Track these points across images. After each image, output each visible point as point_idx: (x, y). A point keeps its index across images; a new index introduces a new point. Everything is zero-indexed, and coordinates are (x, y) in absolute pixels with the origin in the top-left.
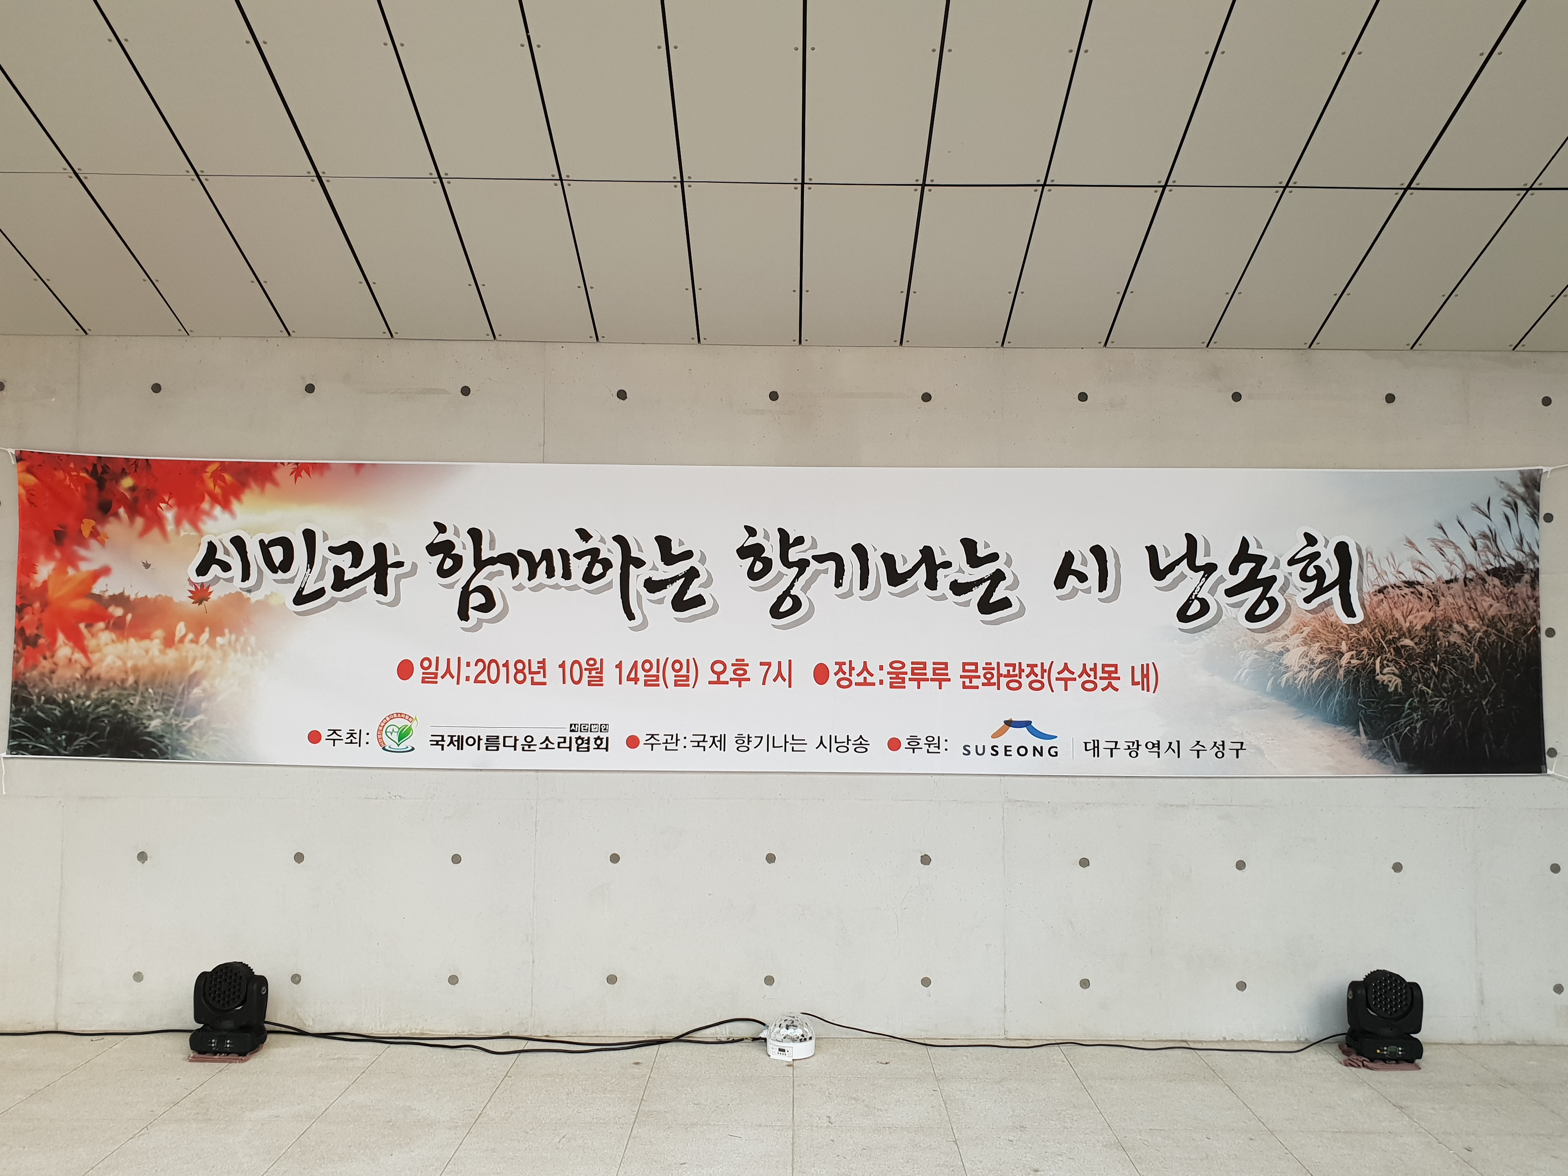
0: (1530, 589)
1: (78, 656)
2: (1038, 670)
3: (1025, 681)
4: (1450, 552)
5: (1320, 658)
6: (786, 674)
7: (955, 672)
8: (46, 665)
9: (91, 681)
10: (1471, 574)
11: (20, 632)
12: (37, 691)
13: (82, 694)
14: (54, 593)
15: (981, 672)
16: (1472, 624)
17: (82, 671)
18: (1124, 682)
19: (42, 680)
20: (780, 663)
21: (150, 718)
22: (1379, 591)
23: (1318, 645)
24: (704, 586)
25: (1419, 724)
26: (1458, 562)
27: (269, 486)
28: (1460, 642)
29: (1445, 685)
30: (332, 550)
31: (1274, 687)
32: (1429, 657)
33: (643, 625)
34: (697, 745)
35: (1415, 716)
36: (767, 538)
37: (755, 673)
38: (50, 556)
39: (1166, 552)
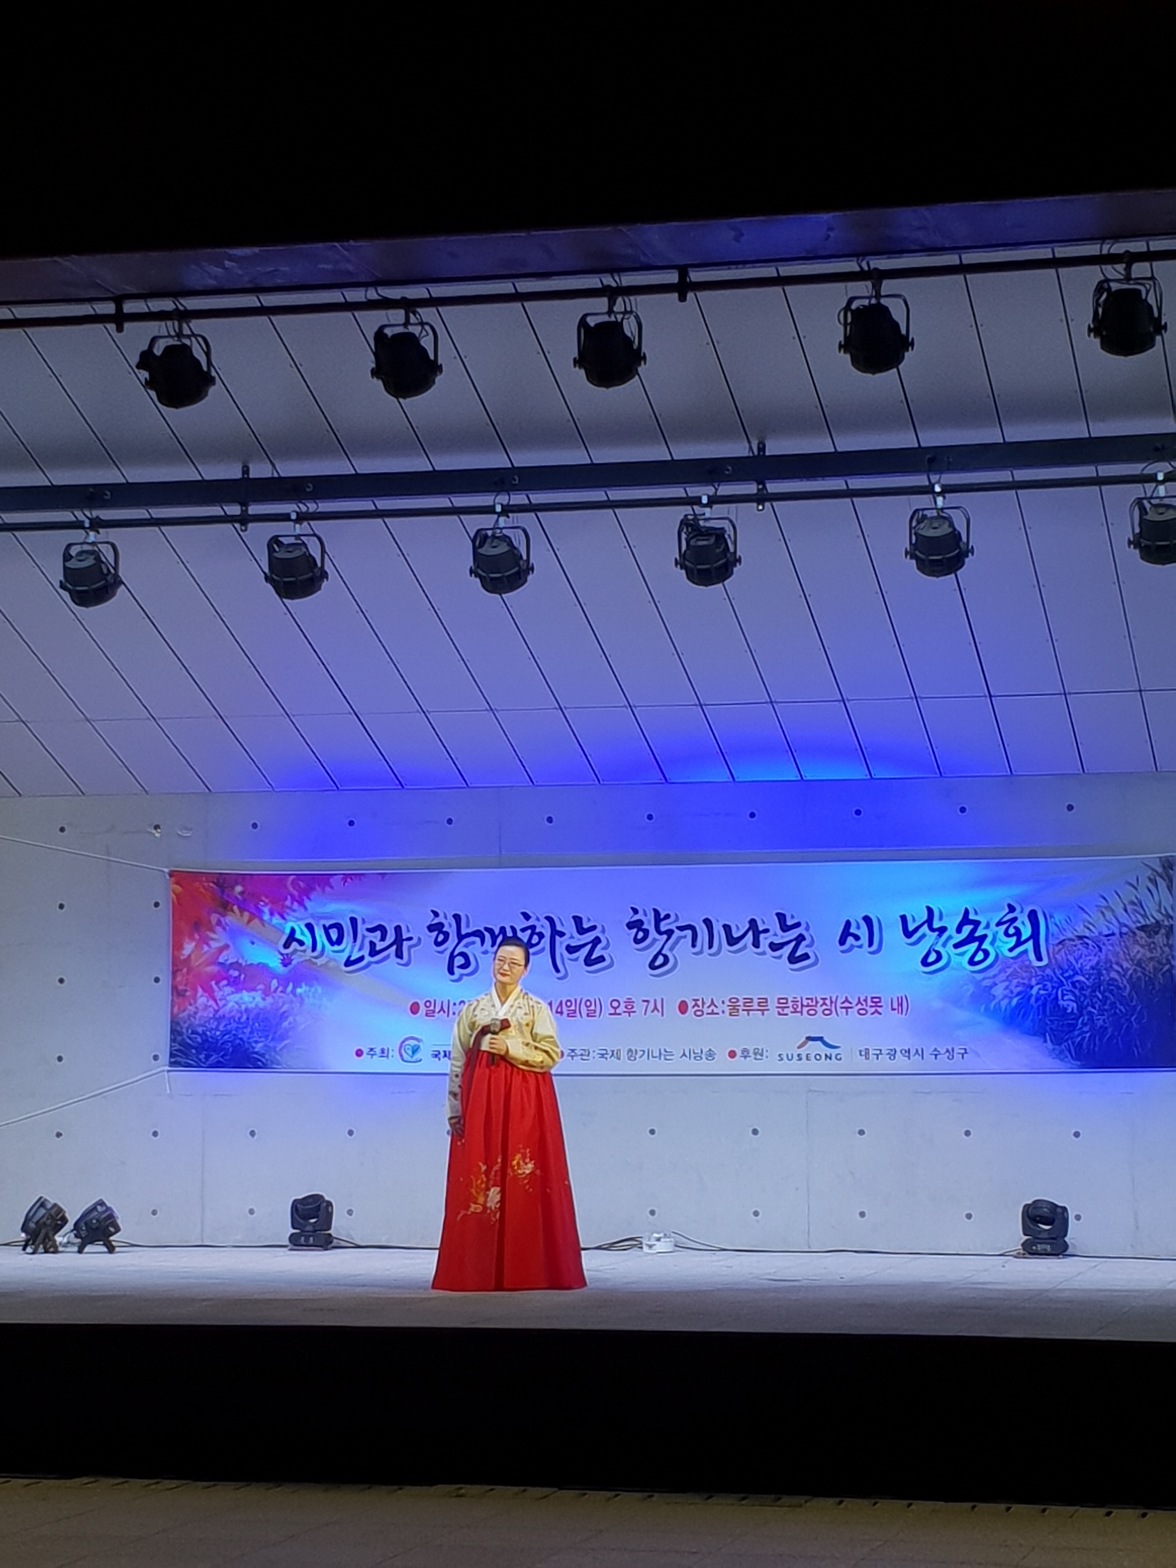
0: (1165, 939)
1: (211, 1003)
2: (828, 1002)
3: (820, 1009)
4: (1109, 915)
5: (1019, 989)
6: (659, 1008)
7: (772, 1004)
8: (192, 1009)
9: (219, 1020)
10: (1125, 930)
11: (174, 988)
12: (186, 1025)
13: (214, 1027)
14: (195, 963)
15: (790, 1004)
16: (1125, 965)
17: (213, 1012)
18: (885, 1009)
19: (189, 1019)
20: (655, 1001)
21: (256, 1042)
22: (1060, 943)
23: (1016, 981)
24: (604, 948)
25: (1088, 1035)
26: (1114, 921)
27: (328, 889)
28: (1117, 977)
29: (1106, 1007)
30: (368, 930)
31: (987, 1009)
32: (1096, 987)
33: (565, 976)
34: (602, 1056)
35: (1085, 1029)
36: (645, 915)
37: (639, 1007)
38: (192, 938)
39: (914, 920)
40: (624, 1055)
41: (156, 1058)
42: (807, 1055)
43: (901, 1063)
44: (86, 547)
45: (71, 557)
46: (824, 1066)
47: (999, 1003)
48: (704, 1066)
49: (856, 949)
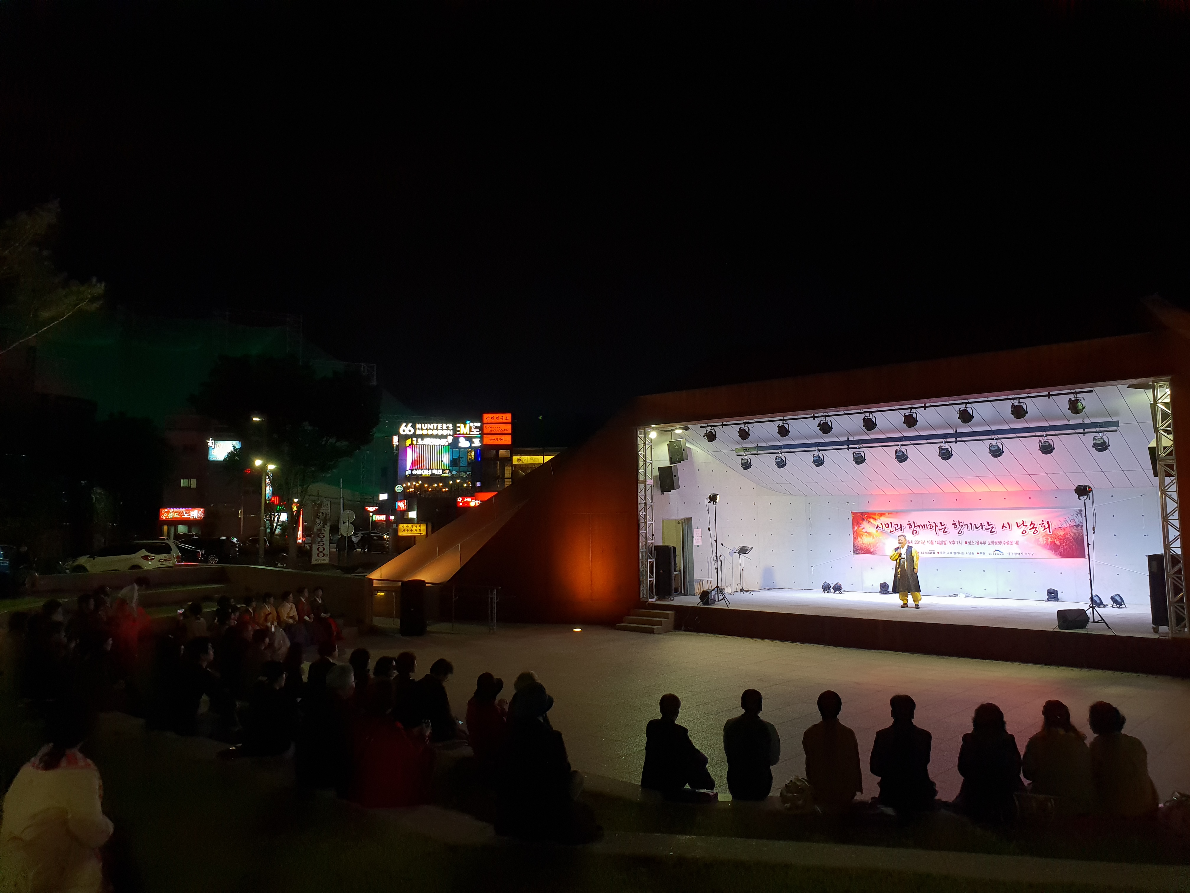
0: (1080, 528)
1: (861, 540)
2: (1000, 542)
3: (998, 543)
4: (1066, 522)
5: (1046, 540)
6: (960, 542)
7: (987, 542)
8: (857, 541)
9: (863, 544)
10: (1071, 526)
11: (853, 537)
12: (856, 545)
14: (857, 531)
15: (991, 542)
16: (1071, 534)
17: (862, 542)
18: (1014, 544)
19: (857, 543)
21: (872, 549)
22: (1055, 529)
23: (1044, 538)
24: (948, 529)
25: (1063, 550)
26: (1068, 524)
27: (885, 516)
28: (1069, 537)
29: (1067, 544)
30: (895, 525)
31: (1038, 544)
32: (1064, 539)
33: (939, 535)
34: (948, 553)
35: (1062, 549)
36: (956, 521)
37: (956, 542)
38: (856, 526)
39: (1019, 523)
40: (953, 553)
41: (850, 551)
42: (996, 554)
43: (1018, 556)
46: (999, 556)
47: (1041, 543)
48: (971, 556)
49: (1006, 530)
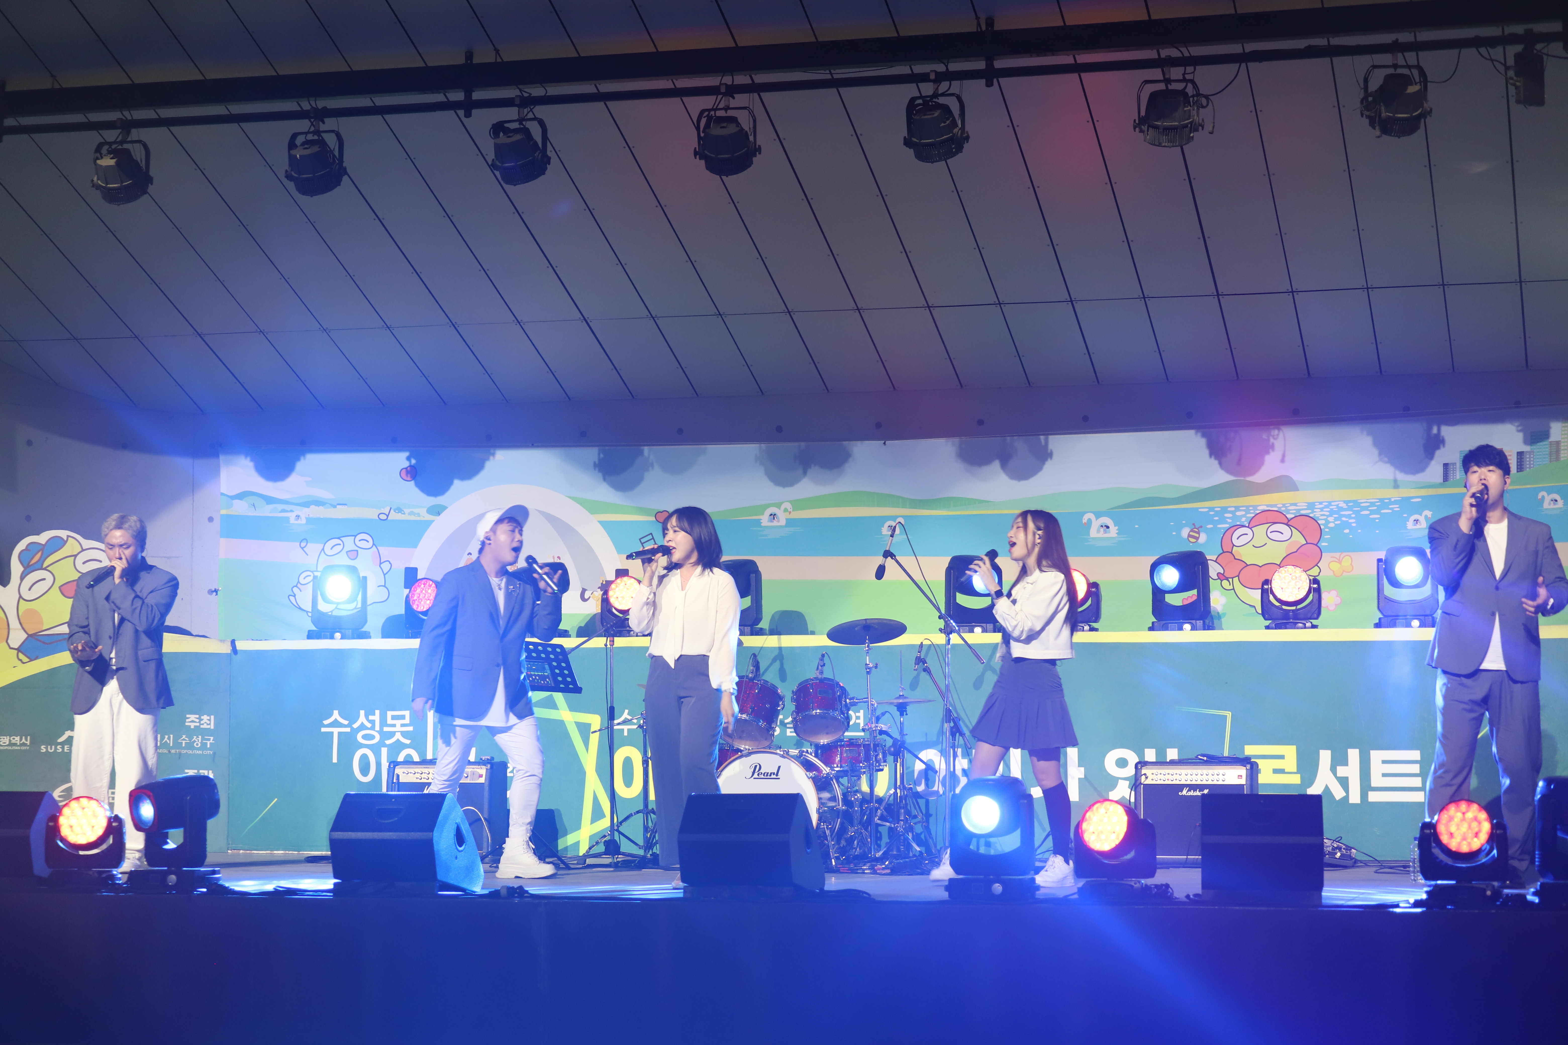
44: (310, 137)
45: (296, 146)
